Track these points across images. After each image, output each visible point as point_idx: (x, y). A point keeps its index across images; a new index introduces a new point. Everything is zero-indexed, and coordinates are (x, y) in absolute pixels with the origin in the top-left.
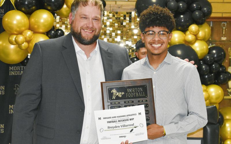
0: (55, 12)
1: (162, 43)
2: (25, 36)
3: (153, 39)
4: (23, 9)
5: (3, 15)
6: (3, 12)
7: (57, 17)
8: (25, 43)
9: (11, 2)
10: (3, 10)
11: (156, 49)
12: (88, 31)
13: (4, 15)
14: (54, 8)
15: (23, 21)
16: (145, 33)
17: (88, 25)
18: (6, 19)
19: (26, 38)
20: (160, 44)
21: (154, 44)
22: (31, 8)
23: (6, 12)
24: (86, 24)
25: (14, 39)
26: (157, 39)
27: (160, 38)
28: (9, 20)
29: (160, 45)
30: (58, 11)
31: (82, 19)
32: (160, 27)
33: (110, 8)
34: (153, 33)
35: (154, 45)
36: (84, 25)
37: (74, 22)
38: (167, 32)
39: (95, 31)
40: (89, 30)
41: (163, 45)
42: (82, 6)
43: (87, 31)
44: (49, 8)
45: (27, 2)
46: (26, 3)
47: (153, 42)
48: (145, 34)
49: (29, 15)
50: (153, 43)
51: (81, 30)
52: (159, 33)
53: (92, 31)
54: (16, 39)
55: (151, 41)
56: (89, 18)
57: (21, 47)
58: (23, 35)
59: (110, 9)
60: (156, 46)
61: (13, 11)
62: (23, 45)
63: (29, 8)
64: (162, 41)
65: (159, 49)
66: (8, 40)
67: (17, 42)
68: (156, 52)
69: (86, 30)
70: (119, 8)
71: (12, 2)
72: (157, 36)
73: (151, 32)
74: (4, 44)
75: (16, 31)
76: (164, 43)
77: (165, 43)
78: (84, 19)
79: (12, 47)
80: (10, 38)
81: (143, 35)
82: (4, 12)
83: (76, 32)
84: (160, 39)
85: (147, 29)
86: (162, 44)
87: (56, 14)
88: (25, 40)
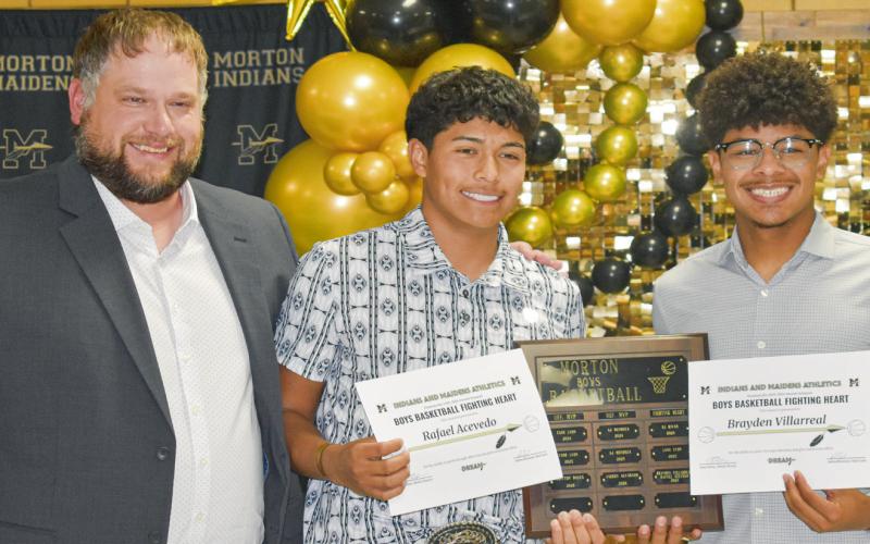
0: (522, 52)
1: (789, 184)
2: (394, 157)
3: (754, 169)
4: (384, 47)
5: (301, 69)
6: (300, 61)
7: (530, 71)
8: (393, 186)
9: (331, 19)
10: (301, 50)
11: (769, 207)
12: (152, 150)
13: (303, 73)
14: (516, 36)
15: (383, 95)
16: (725, 149)
17: (151, 128)
18: (313, 92)
19: (396, 165)
20: (781, 186)
21: (759, 188)
22: (417, 42)
23: (311, 59)
24: (144, 126)
25: (347, 173)
26: (769, 170)
27: (783, 166)
28: (325, 95)
29: (782, 190)
30: (534, 47)
31: (125, 103)
32: (780, 126)
33: (759, 28)
34: (756, 146)
35: (757, 192)
36: (136, 128)
37: (94, 118)
38: (807, 141)
39: (177, 149)
40: (156, 147)
41: (794, 191)
42: (123, 55)
43: (147, 148)
44: (494, 38)
45: (398, 16)
46: (396, 20)
47: (757, 179)
48: (722, 151)
49: (408, 70)
50: (758, 183)
51: (123, 147)
52: (779, 146)
53: (165, 150)
54: (357, 169)
55: (750, 178)
56: (154, 101)
57: (380, 203)
58: (387, 155)
59: (763, 33)
60: (770, 194)
61: (341, 54)
62: (386, 193)
63: (410, 39)
64: (789, 175)
65: (780, 207)
66: (321, 177)
67: (359, 185)
68: (770, 217)
69: (142, 148)
70: (802, 25)
71: (335, 20)
72: (768, 157)
73: (748, 146)
74: (308, 193)
75: (356, 137)
76: (797, 181)
77: (802, 184)
78: (135, 104)
79: (341, 202)
80: (332, 168)
81: (717, 156)
82: (305, 58)
83: (105, 154)
84: (781, 170)
85: (731, 135)
86: (791, 188)
87: (523, 62)
88: (393, 172)
